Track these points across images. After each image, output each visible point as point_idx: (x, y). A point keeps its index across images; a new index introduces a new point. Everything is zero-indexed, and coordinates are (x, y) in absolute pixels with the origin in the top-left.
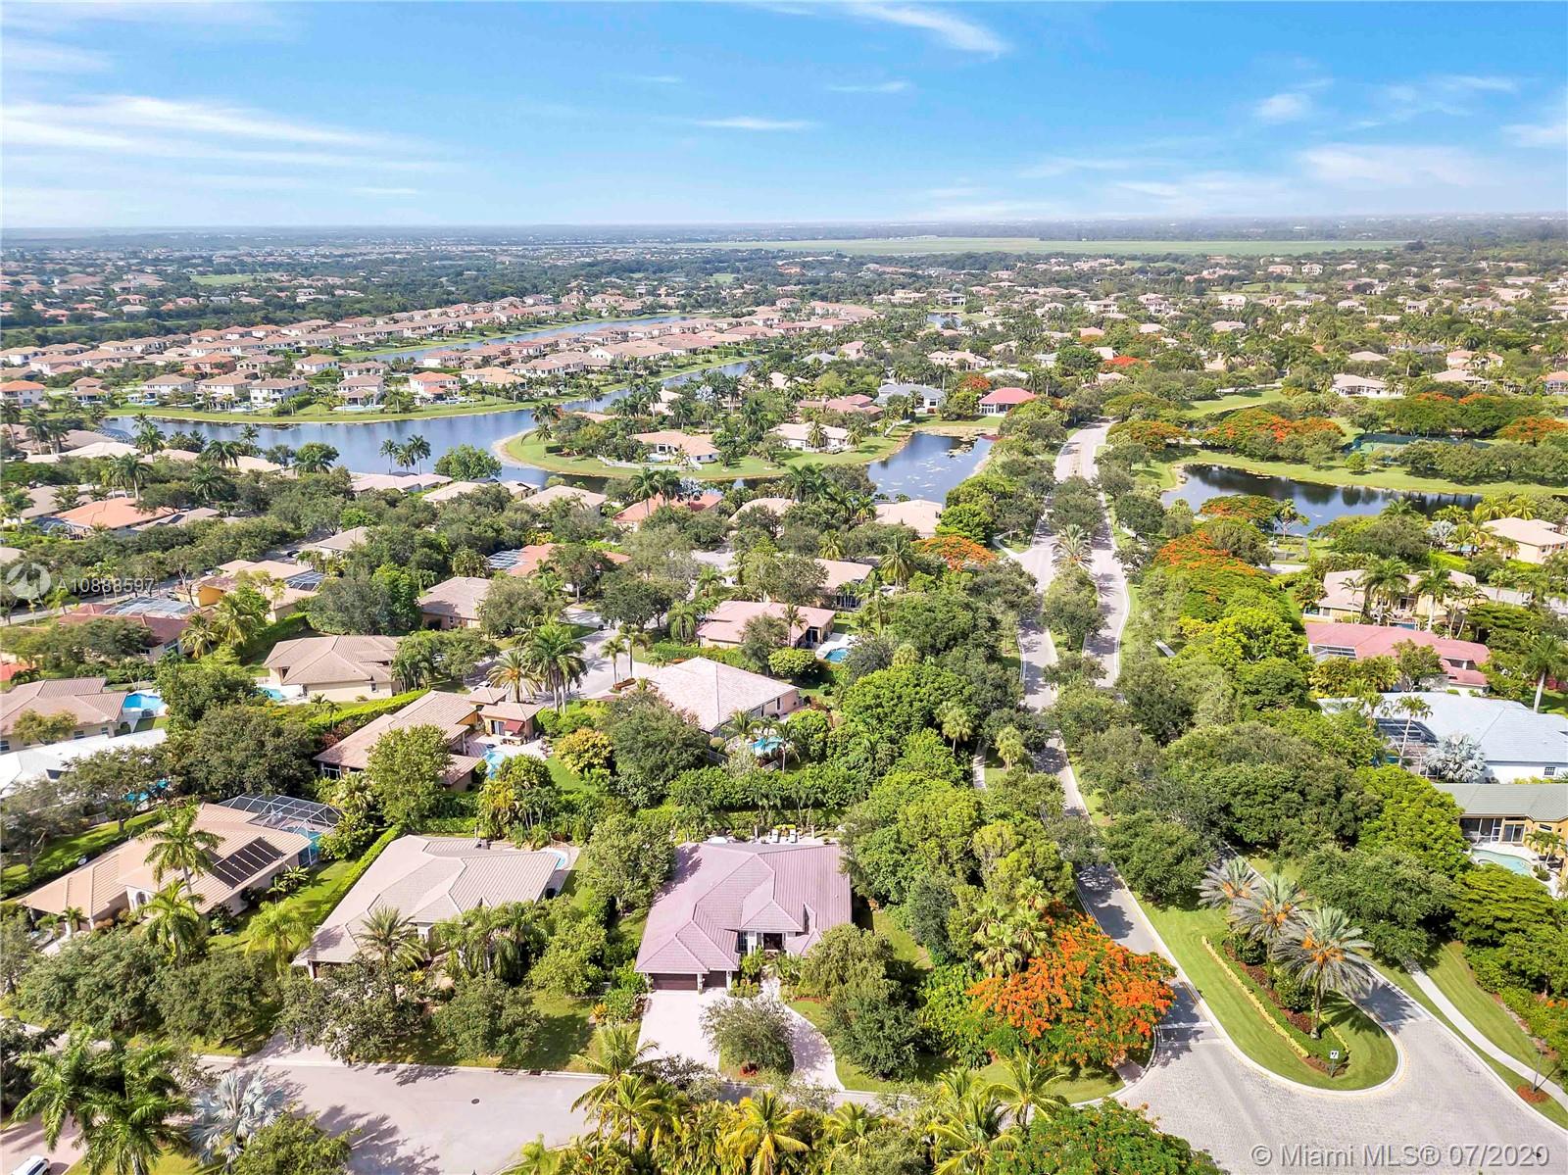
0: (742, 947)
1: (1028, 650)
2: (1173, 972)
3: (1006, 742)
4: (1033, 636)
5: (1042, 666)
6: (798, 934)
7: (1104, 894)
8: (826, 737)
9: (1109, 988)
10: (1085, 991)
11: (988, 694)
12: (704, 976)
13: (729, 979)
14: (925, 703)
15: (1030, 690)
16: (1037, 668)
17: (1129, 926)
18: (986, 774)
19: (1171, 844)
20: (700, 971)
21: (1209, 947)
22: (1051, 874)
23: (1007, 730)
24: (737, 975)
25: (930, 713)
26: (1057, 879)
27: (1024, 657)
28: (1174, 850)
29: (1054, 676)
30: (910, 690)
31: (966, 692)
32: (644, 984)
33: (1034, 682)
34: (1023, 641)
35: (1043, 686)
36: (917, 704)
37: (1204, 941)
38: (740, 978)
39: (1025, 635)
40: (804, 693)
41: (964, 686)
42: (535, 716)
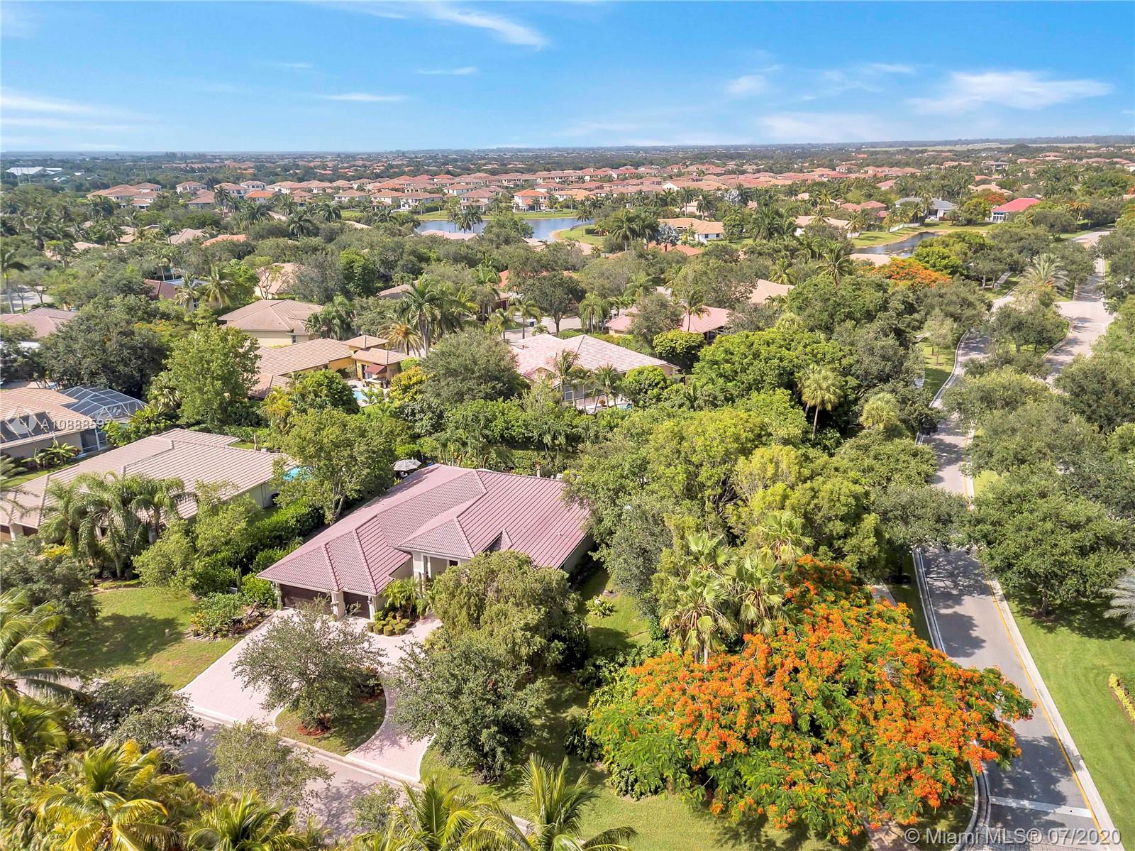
2: (1024, 709)
7: (952, 598)
9: (878, 705)
10: (829, 702)
13: (371, 608)
17: (977, 643)
19: (1075, 527)
20: (331, 588)
21: (1120, 693)
22: (839, 527)
25: (790, 376)
26: (846, 535)
28: (1076, 535)
32: (272, 597)
37: (1113, 680)
41: (845, 356)
42: (399, 363)
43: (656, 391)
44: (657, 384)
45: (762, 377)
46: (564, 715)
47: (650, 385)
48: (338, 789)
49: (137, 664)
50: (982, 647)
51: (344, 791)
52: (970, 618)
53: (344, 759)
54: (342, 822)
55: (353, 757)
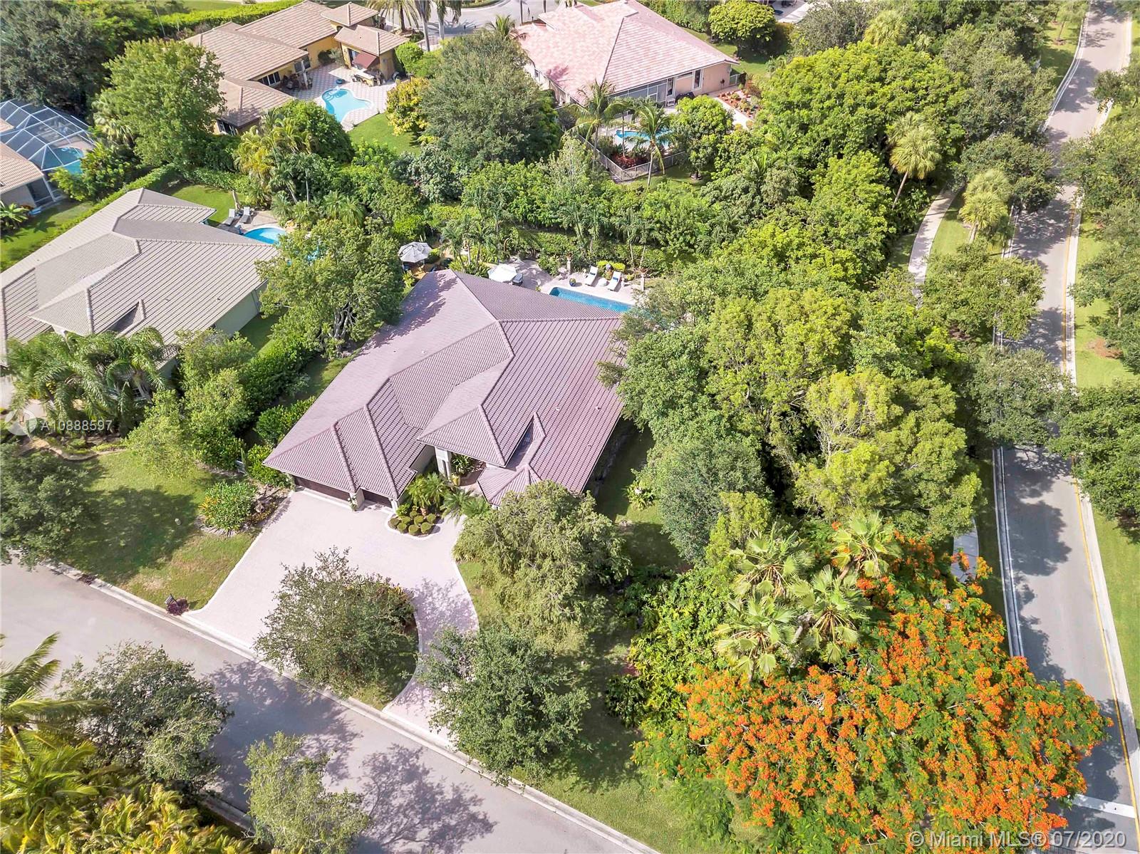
1: (1091, 42)
3: (979, 195)
4: (1107, 24)
5: (1101, 69)
7: (1040, 479)
8: (719, 141)
11: (988, 107)
14: (877, 111)
15: (1067, 104)
16: (1092, 72)
17: (1061, 552)
18: (941, 229)
20: (346, 486)
23: (990, 173)
25: (881, 127)
27: (1081, 53)
29: (1111, 88)
30: (862, 87)
31: (952, 102)
33: (1080, 92)
34: (1089, 29)
35: (1089, 101)
36: (862, 111)
39: (1096, 21)
40: (742, 67)
41: (953, 91)
42: (393, 51)
43: (712, 137)
44: (714, 127)
45: (845, 131)
46: (608, 657)
47: (706, 128)
48: (385, 757)
49: (158, 567)
50: (1065, 559)
51: (392, 760)
52: (1058, 511)
53: (381, 714)
54: (394, 802)
55: (392, 711)
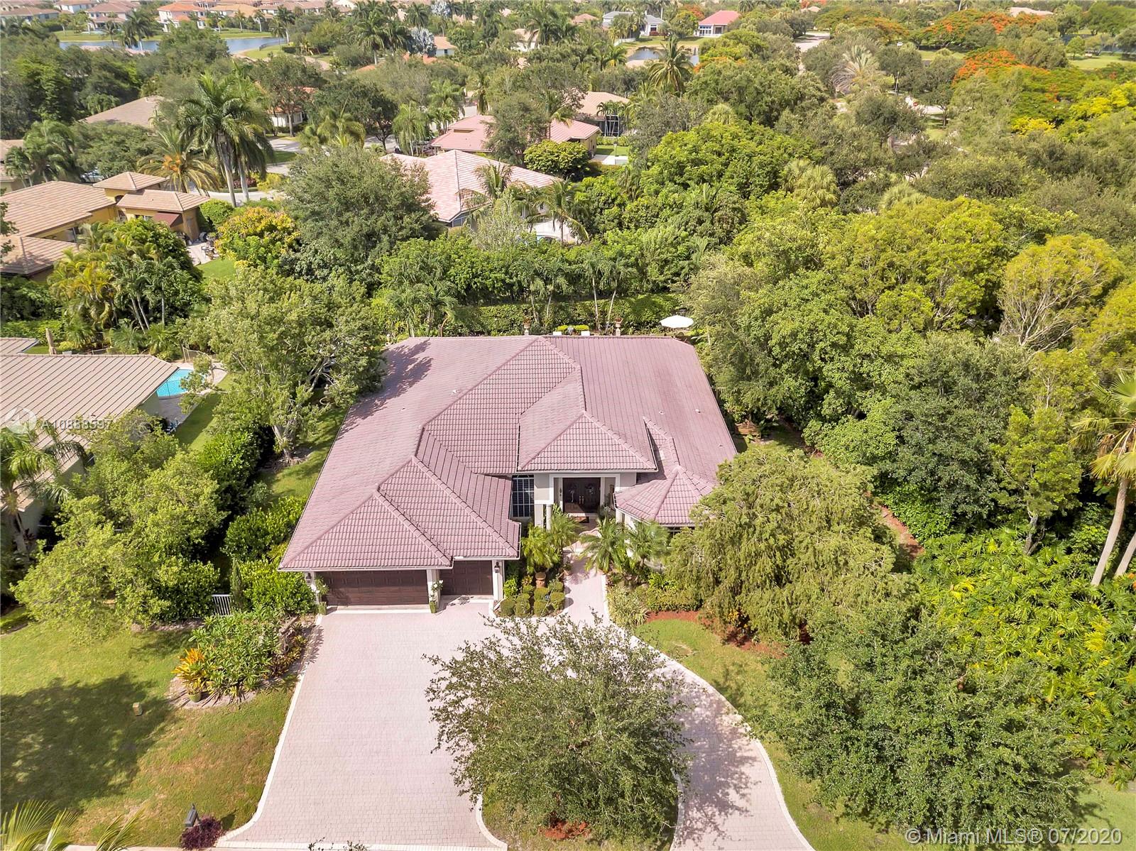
0: (522, 508)
6: (642, 477)
12: (442, 574)
13: (497, 578)
20: (433, 561)
24: (515, 569)
32: (307, 596)
38: (521, 576)
43: (614, 209)
